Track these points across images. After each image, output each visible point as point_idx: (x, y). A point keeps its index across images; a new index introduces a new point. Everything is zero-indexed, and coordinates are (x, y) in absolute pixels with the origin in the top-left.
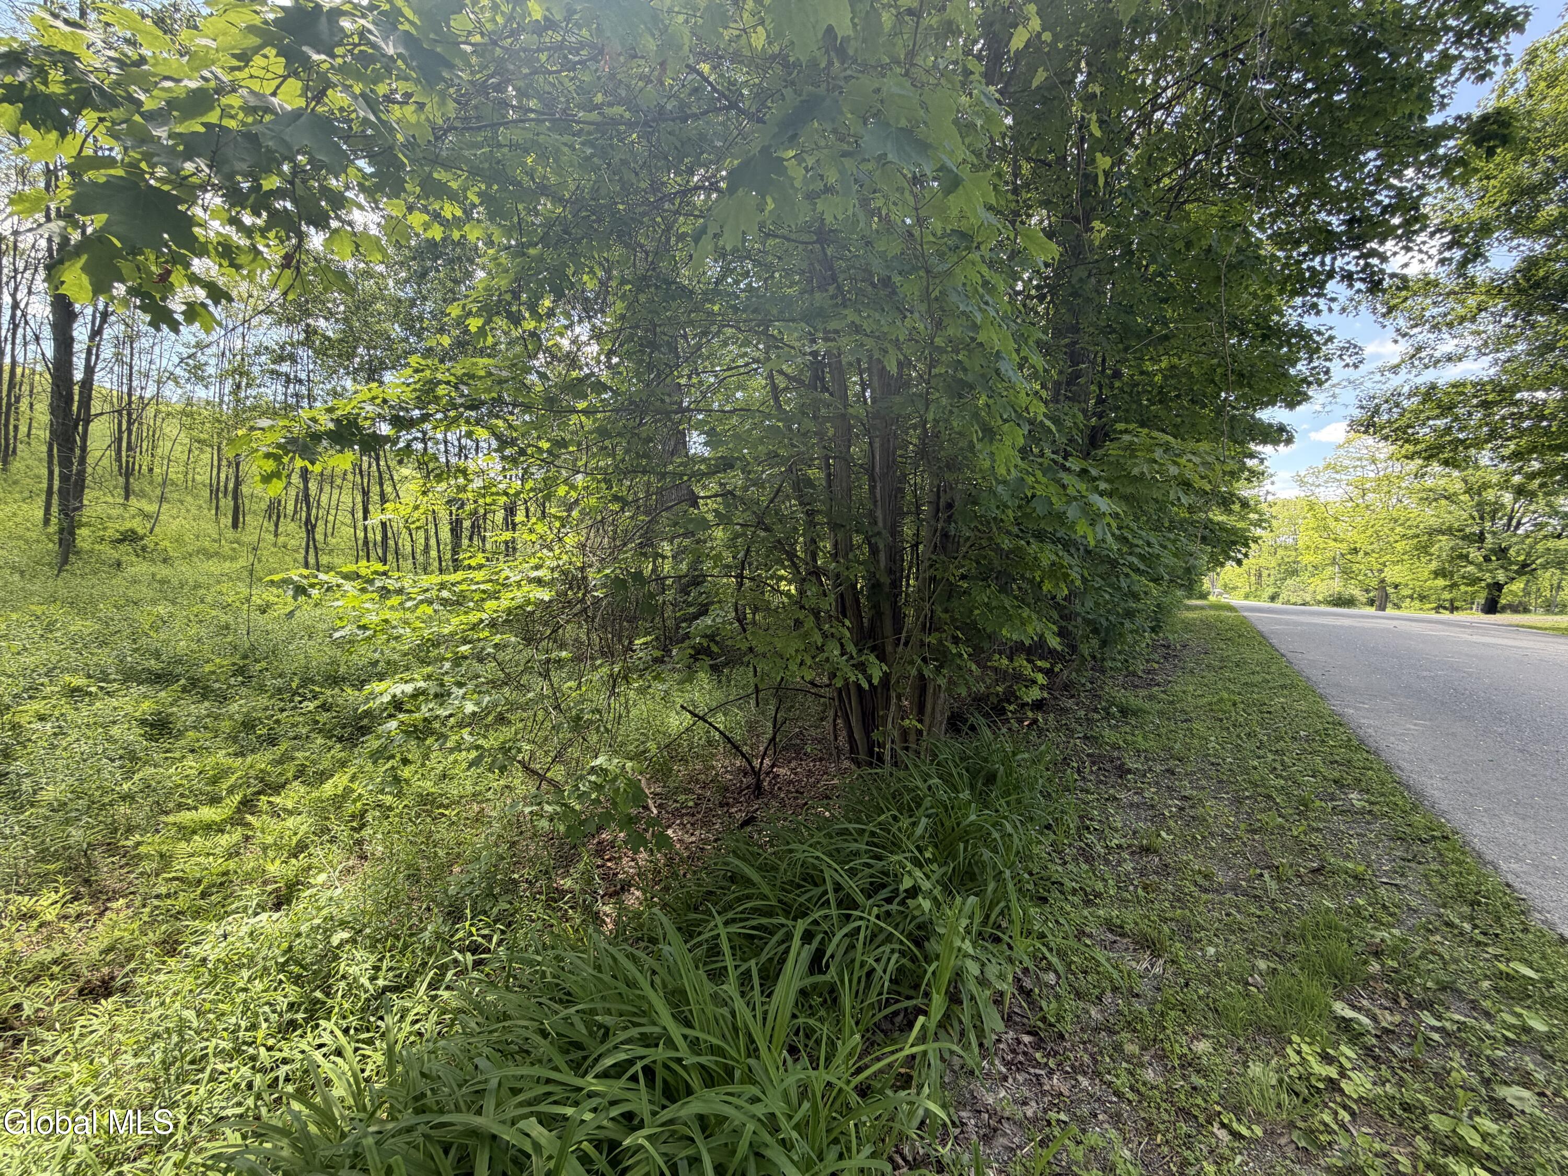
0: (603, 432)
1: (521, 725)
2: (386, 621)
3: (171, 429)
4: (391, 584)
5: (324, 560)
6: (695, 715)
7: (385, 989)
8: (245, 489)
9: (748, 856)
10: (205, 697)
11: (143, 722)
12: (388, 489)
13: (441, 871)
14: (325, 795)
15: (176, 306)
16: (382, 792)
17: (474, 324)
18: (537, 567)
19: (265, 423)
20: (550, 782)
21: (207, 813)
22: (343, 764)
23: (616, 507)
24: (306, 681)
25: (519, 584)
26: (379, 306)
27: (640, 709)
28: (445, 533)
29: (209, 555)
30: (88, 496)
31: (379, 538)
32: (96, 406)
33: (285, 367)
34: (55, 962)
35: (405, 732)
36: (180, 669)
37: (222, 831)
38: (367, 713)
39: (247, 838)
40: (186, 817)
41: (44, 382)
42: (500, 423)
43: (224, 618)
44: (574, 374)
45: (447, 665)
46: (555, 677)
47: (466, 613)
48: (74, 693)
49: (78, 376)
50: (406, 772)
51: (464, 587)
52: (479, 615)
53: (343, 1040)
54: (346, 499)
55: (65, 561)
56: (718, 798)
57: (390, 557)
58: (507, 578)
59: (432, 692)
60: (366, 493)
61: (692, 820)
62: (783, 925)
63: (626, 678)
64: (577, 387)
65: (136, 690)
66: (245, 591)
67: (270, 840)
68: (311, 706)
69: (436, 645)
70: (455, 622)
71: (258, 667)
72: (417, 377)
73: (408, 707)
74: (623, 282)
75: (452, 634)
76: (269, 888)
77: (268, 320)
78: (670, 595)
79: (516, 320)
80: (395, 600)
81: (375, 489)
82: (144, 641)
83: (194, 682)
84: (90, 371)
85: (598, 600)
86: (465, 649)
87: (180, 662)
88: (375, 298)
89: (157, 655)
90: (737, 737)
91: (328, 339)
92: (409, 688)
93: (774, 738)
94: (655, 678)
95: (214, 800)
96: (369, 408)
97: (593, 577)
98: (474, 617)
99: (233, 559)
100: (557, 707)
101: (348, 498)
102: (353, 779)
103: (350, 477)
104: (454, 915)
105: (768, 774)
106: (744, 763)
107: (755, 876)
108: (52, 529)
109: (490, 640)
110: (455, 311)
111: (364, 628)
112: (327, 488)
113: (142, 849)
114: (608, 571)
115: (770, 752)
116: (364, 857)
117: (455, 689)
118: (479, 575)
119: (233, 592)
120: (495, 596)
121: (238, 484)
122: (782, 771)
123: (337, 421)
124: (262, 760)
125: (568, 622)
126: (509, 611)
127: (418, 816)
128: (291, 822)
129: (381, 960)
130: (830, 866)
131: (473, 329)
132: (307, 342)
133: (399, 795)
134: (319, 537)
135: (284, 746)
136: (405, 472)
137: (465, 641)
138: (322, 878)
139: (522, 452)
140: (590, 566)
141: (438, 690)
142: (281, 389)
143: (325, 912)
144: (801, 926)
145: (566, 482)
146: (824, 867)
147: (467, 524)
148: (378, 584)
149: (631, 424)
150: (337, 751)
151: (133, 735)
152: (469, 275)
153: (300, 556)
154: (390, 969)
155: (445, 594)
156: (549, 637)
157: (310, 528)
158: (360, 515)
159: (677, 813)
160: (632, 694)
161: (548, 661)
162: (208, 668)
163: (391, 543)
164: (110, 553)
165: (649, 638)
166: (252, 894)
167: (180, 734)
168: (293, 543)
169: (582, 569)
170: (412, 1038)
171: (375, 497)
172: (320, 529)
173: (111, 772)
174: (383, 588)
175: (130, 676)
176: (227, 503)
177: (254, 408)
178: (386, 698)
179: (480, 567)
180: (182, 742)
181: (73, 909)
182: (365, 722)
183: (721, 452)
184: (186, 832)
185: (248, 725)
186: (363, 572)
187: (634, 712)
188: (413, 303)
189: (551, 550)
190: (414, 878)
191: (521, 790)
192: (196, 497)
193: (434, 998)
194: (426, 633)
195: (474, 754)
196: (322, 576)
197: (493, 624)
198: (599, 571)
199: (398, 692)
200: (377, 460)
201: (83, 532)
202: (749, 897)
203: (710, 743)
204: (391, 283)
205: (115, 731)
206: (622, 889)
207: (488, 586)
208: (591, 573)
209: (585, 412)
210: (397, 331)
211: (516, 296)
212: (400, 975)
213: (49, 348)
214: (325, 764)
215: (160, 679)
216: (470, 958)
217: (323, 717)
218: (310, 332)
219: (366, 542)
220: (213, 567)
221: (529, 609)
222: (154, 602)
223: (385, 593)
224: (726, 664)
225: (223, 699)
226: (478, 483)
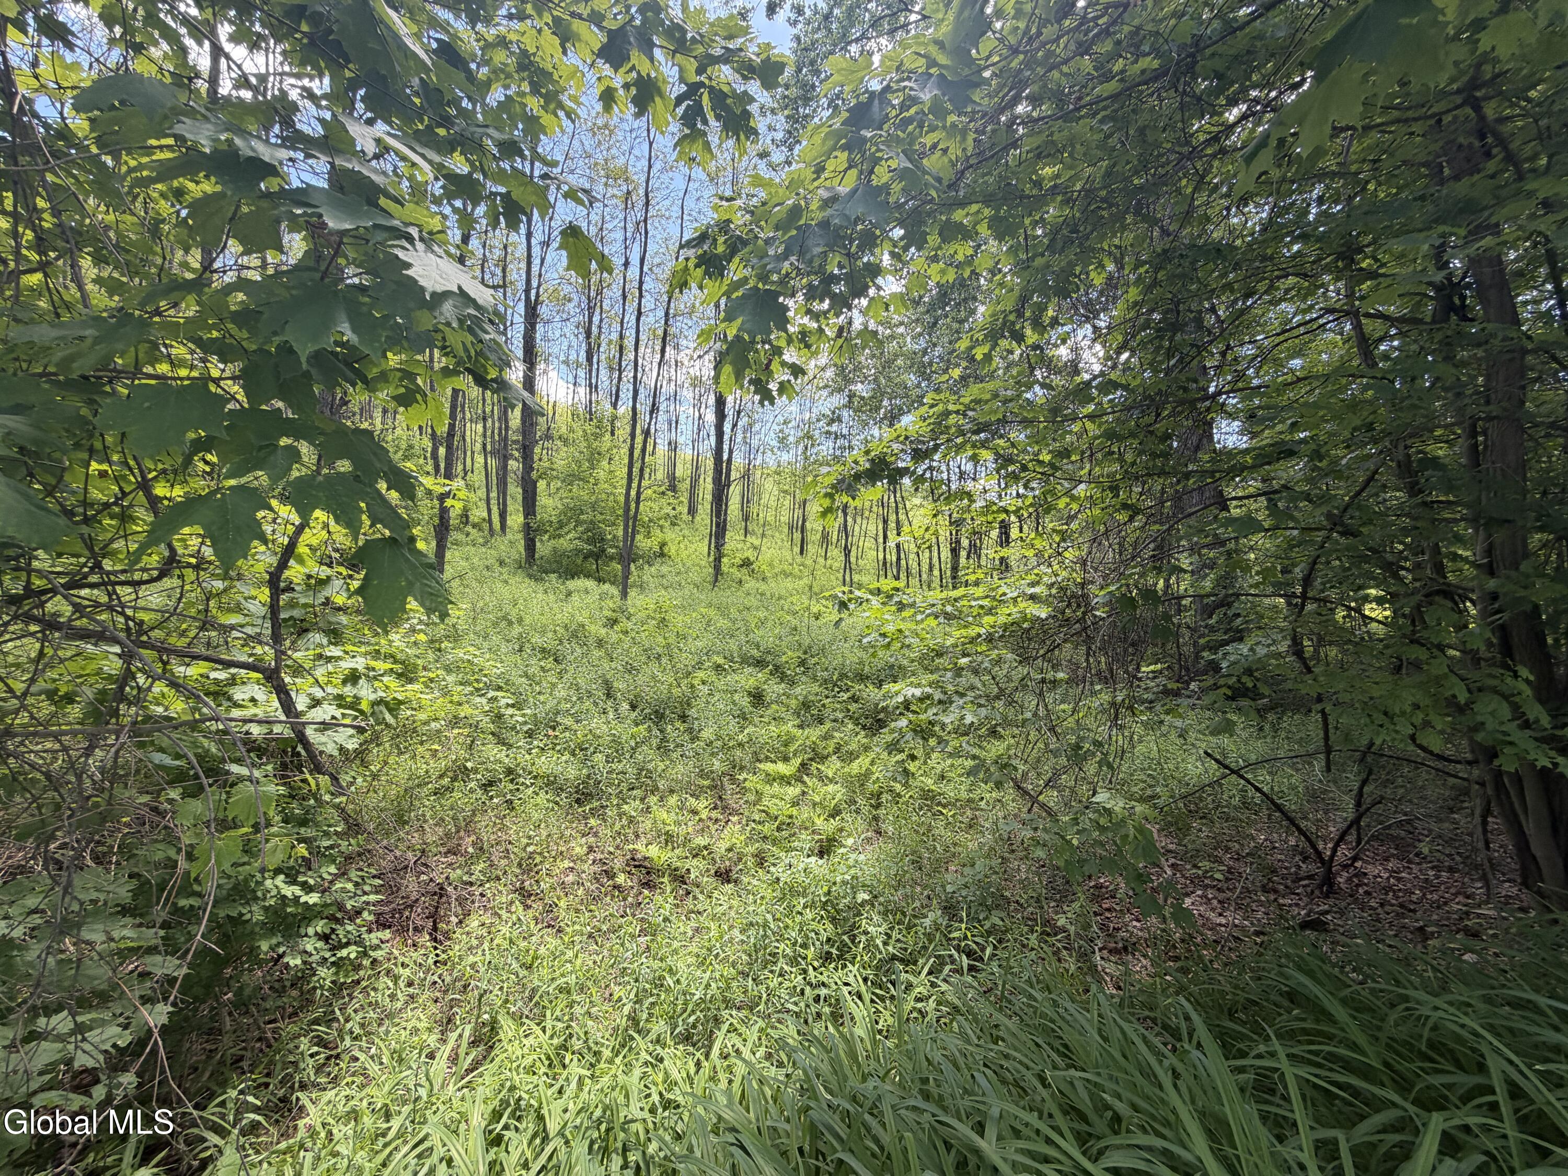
0: (1110, 435)
1: (1012, 741)
2: (900, 631)
3: (769, 485)
4: (906, 600)
5: (856, 578)
6: (1226, 767)
7: (894, 958)
8: (808, 524)
9: (1319, 975)
10: (782, 680)
11: (749, 693)
12: (902, 517)
13: (939, 865)
14: (854, 772)
15: (774, 386)
16: (895, 780)
17: (979, 353)
18: (1033, 584)
19: (824, 470)
20: (1043, 806)
21: (782, 768)
22: (867, 749)
23: (1122, 517)
24: (843, 676)
25: (1015, 600)
26: (899, 362)
27: (1148, 747)
28: (946, 554)
29: (787, 575)
30: (728, 535)
31: (894, 559)
32: (734, 475)
33: (834, 428)
34: (705, 848)
35: (914, 731)
36: (769, 658)
37: (789, 783)
38: (884, 709)
39: (804, 793)
40: (769, 767)
41: (710, 463)
42: (1001, 442)
43: (794, 622)
44: (1078, 379)
45: (949, 674)
46: (1049, 698)
47: (965, 627)
48: (718, 668)
49: (725, 457)
50: (912, 767)
51: (965, 603)
52: (978, 630)
53: (863, 988)
54: (872, 528)
55: (716, 580)
56: (1260, 879)
57: (903, 576)
58: (1004, 594)
59: (936, 698)
60: (885, 522)
61: (1221, 896)
62: (1394, 1105)
63: (1131, 708)
64: (1082, 393)
65: (748, 670)
66: (807, 602)
67: (817, 799)
68: (845, 696)
69: (940, 655)
70: (955, 635)
71: (813, 661)
72: (931, 412)
73: (913, 708)
74: (1139, 264)
75: (955, 646)
76: (817, 837)
77: (825, 393)
78: (1188, 618)
79: (1019, 337)
80: (907, 613)
81: (893, 517)
82: (751, 636)
83: (777, 668)
84: (731, 452)
85: (1097, 620)
86: (964, 661)
87: (769, 652)
88: (896, 356)
89: (758, 646)
90: (1291, 806)
91: (862, 398)
92: (918, 692)
93: (1356, 822)
94: (1167, 713)
95: (786, 759)
96: (895, 446)
97: (1098, 595)
98: (973, 631)
99: (800, 578)
100: (1052, 729)
101: (873, 526)
102: (872, 763)
103: (875, 509)
104: (950, 910)
105: (1345, 867)
106: (1303, 843)
107: (1341, 1013)
108: (712, 559)
109: (987, 655)
110: (963, 345)
111: (884, 635)
112: (859, 520)
113: (747, 784)
114: (1112, 588)
115: (1352, 837)
116: (879, 832)
117: (955, 698)
118: (979, 591)
119: (800, 602)
120: (990, 611)
121: (804, 521)
122: (1372, 870)
123: (873, 460)
124: (814, 733)
125: (1065, 641)
126: (1005, 627)
127: (921, 809)
128: (831, 788)
129: (892, 929)
130: (1497, 1051)
131: (979, 357)
132: (849, 405)
133: (906, 785)
134: (853, 560)
135: (828, 725)
136: (917, 501)
137: (965, 655)
138: (850, 842)
139: (1024, 468)
140: (1092, 583)
141: (942, 697)
142: (831, 444)
143: (852, 871)
144: (1437, 1123)
145: (1068, 493)
146: (1485, 1049)
147: (965, 543)
148: (896, 599)
149: (1147, 420)
150: (862, 738)
151: (745, 702)
152: (973, 312)
153: (840, 576)
154: (898, 941)
155: (949, 609)
156: (1043, 656)
157: (847, 552)
158: (881, 540)
159: (1197, 881)
160: (1139, 729)
161: (1043, 681)
162: (784, 659)
163: (903, 562)
164: (737, 574)
165: (1159, 666)
166: (805, 840)
167: (768, 707)
168: (836, 565)
169: (1083, 585)
170: (915, 1014)
171: (892, 525)
172: (853, 554)
173: (733, 725)
174: (900, 602)
175: (746, 660)
176: (797, 536)
177: (815, 462)
178: (900, 699)
179: (977, 583)
180: (769, 712)
181: (714, 814)
182: (882, 716)
183: (1267, 437)
184: (771, 779)
185: (806, 705)
186: (885, 588)
187: (1140, 749)
188: (925, 352)
189: (1050, 565)
190: (917, 864)
191: (1012, 806)
192: (781, 532)
193: (933, 985)
194: (931, 643)
195: (969, 763)
196: (858, 593)
197: (990, 639)
198: (1102, 588)
199: (909, 694)
200: (895, 492)
201: (725, 560)
202: (1330, 1037)
203: (1245, 805)
204: (909, 339)
205: (736, 697)
206: (1125, 948)
207: (986, 602)
208: (1093, 589)
209: (1091, 417)
210: (911, 379)
211: (1020, 314)
212: (906, 950)
213: (713, 439)
214: (853, 746)
215: (760, 663)
216: (965, 961)
217: (853, 707)
218: (851, 396)
219: (885, 563)
220: (789, 584)
221: (1025, 625)
222: (758, 609)
223: (901, 607)
224: (1272, 708)
225: (792, 683)
226: (980, 503)
